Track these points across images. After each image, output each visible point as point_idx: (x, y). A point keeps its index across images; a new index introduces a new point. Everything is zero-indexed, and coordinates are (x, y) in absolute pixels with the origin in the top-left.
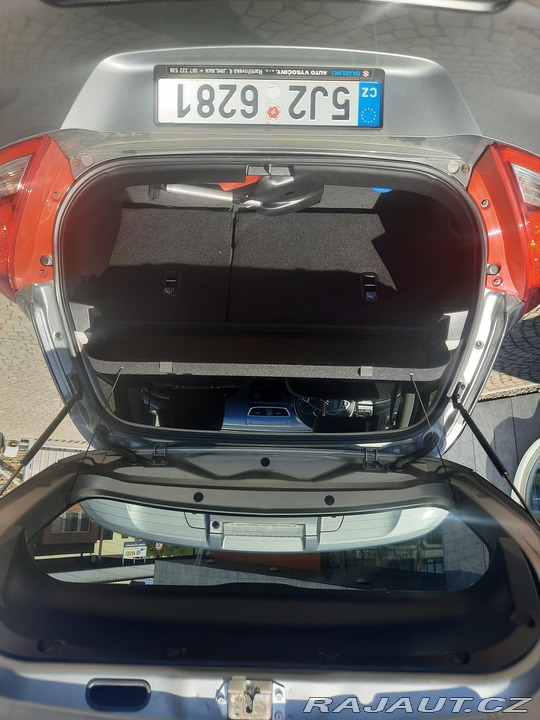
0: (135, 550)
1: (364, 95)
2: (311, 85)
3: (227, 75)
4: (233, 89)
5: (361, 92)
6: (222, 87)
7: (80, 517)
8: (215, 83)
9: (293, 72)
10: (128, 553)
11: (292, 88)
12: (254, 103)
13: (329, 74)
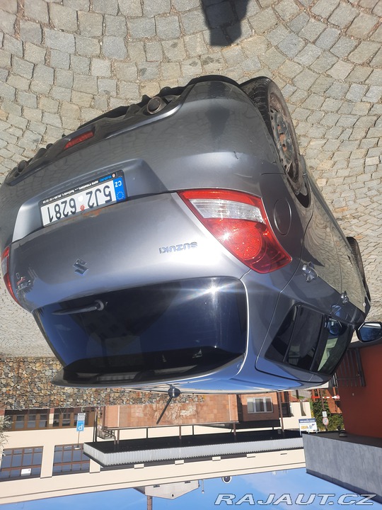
0: (308, 425)
1: (116, 186)
2: (93, 190)
3: (62, 197)
4: (65, 202)
5: (115, 185)
6: (62, 203)
7: (264, 401)
8: (59, 202)
9: (85, 186)
10: (303, 427)
11: (87, 194)
12: (74, 206)
13: (99, 182)
